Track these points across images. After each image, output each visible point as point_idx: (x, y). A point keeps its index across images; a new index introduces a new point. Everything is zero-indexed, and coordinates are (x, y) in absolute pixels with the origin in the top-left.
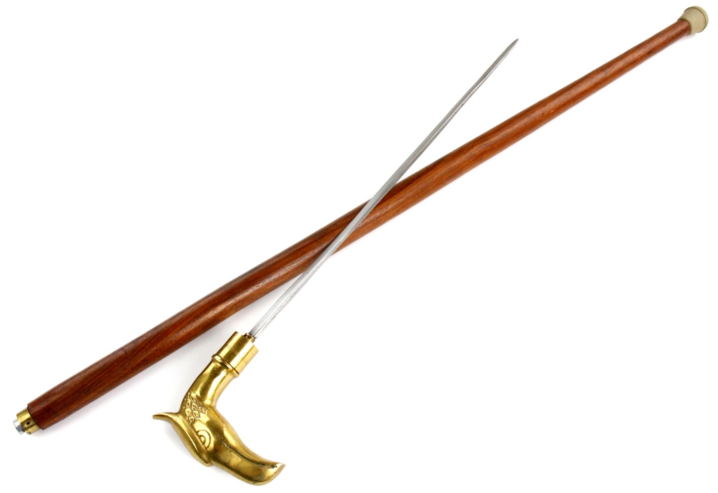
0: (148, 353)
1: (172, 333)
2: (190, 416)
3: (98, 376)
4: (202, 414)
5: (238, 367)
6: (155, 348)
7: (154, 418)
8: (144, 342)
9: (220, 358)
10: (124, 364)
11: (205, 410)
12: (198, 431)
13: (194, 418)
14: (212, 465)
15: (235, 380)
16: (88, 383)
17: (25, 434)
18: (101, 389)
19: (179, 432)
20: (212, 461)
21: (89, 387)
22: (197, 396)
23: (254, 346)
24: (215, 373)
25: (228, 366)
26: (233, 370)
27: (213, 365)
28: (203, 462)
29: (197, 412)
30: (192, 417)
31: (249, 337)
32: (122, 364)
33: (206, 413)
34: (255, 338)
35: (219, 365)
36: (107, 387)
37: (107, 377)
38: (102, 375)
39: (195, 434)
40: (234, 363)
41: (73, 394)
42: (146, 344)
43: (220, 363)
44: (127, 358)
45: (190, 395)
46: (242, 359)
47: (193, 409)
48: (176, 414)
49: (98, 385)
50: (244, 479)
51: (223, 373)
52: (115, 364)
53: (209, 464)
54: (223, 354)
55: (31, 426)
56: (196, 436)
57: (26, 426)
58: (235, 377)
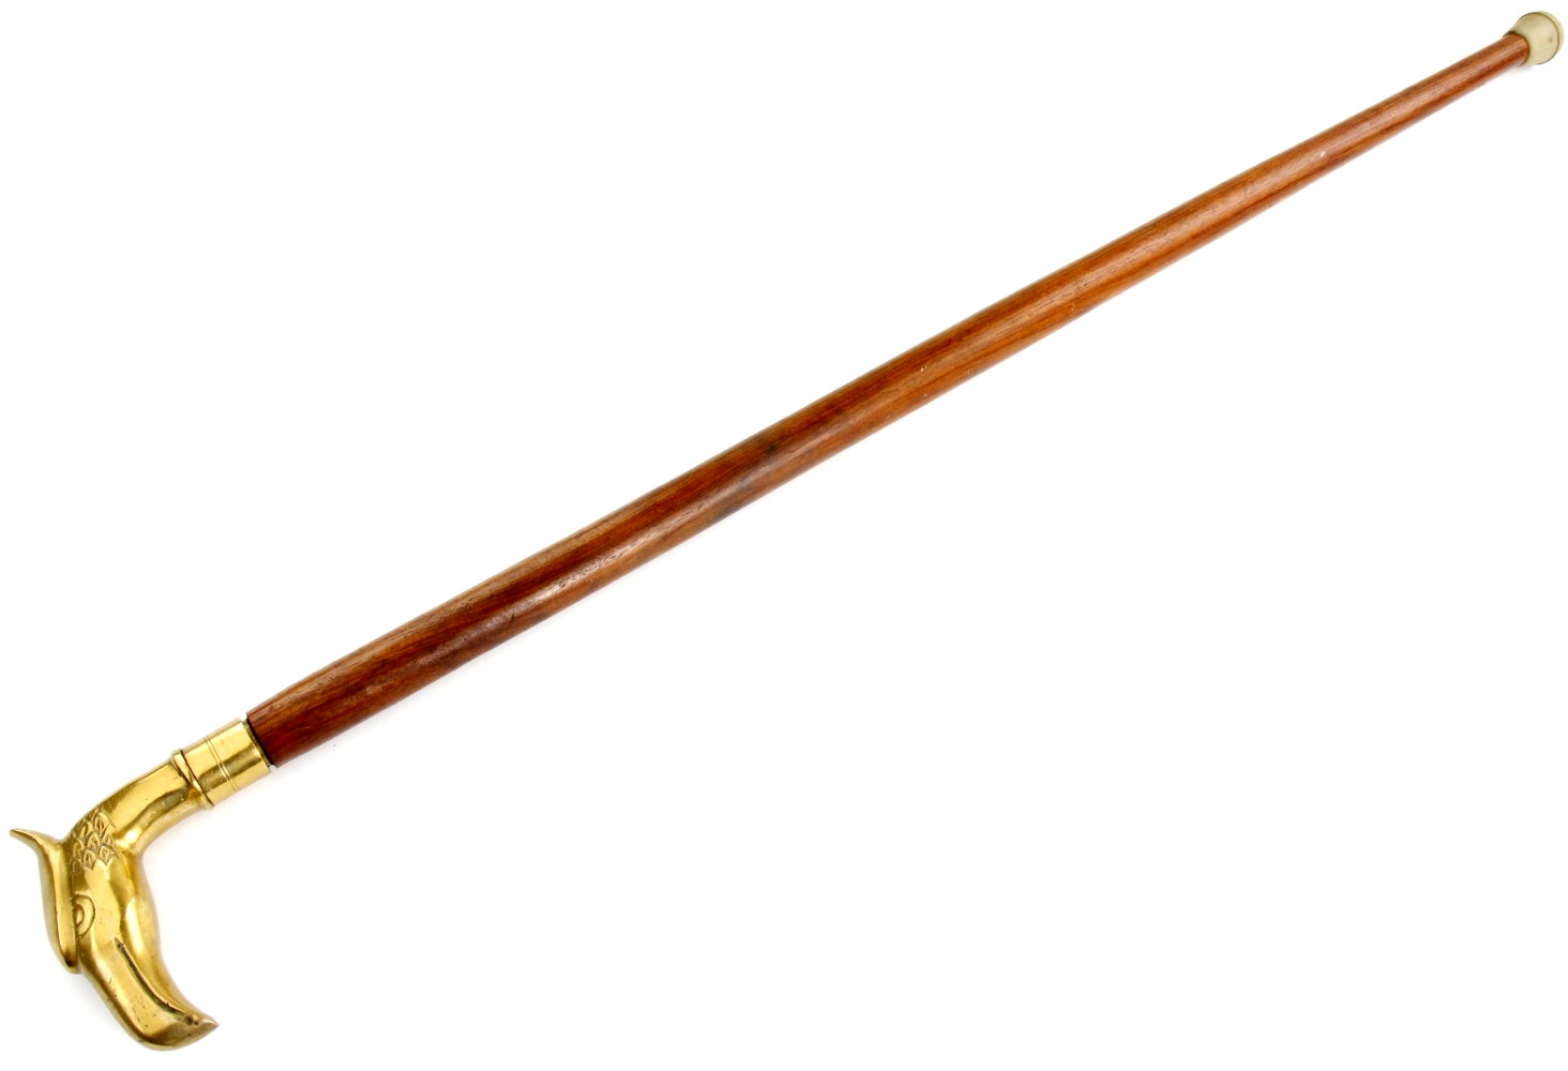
2: (77, 858)
4: (99, 863)
7: (11, 836)
11: (110, 857)
12: (78, 896)
14: (78, 972)
20: (81, 966)
29: (93, 855)
33: (109, 863)
45: (98, 816)
47: (89, 845)
48: (56, 845)
53: (73, 969)
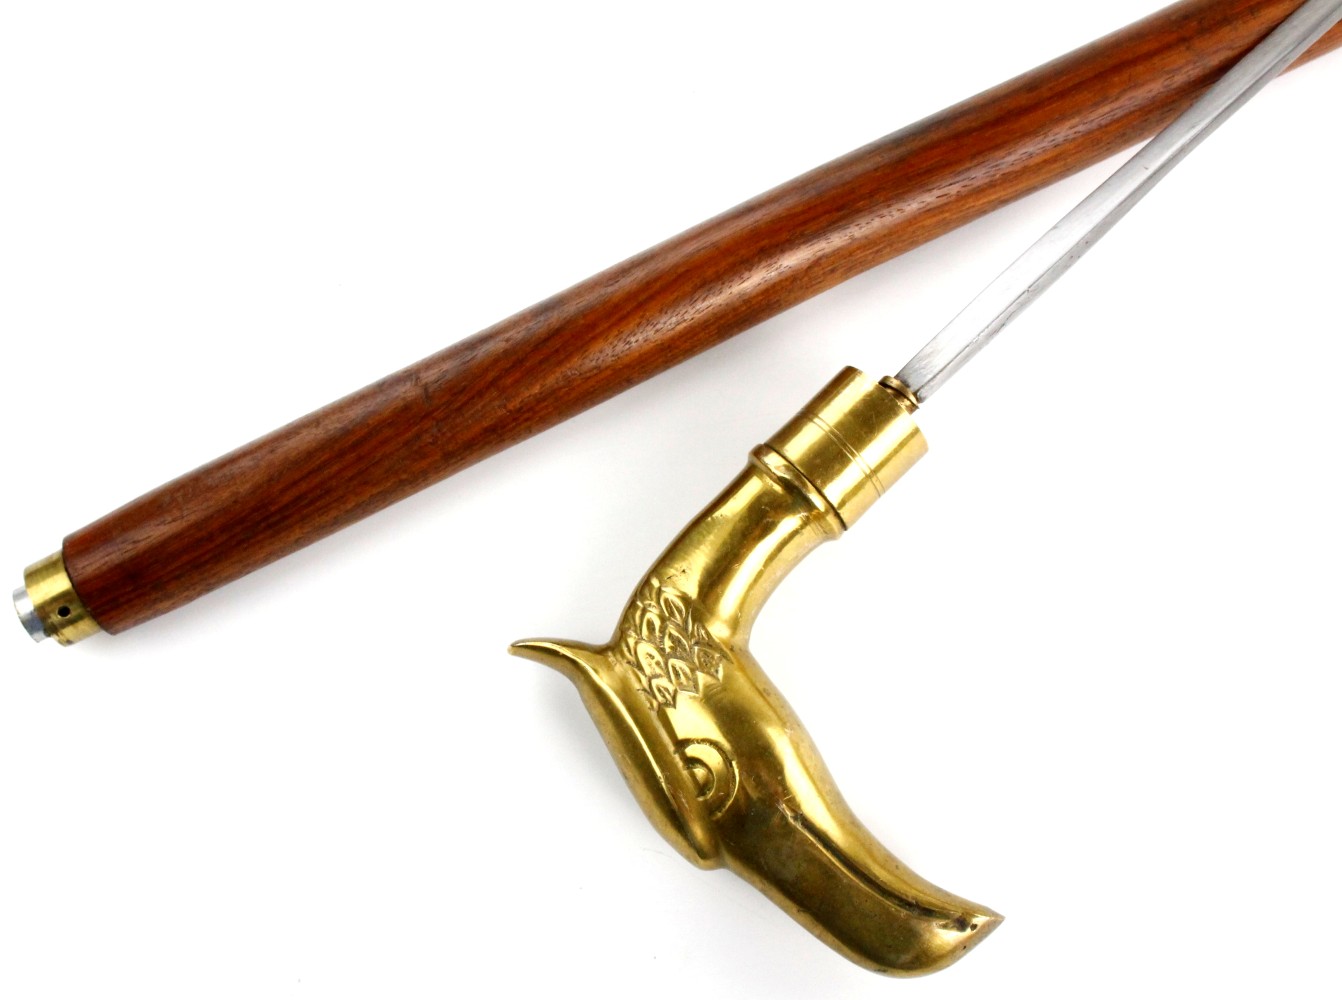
0: (511, 406)
1: (606, 339)
2: (657, 676)
3: (320, 468)
5: (848, 506)
6: (536, 389)
7: (515, 654)
8: (495, 360)
9: (784, 462)
10: (418, 436)
11: (717, 663)
12: (686, 742)
13: (671, 688)
14: (721, 865)
15: (828, 545)
16: (283, 491)
17: (51, 642)
18: (325, 518)
19: (610, 727)
20: (728, 859)
21: (286, 507)
22: (685, 598)
23: (916, 431)
24: (758, 521)
25: (814, 497)
26: (827, 512)
27: (753, 488)
28: (691, 852)
29: (686, 667)
30: (663, 682)
31: (900, 393)
32: (409, 435)
33: (720, 676)
34: (919, 400)
35: (778, 488)
36: (347, 512)
37: (351, 479)
38: (335, 468)
39: (671, 748)
40: (836, 489)
41: (223, 529)
42: (507, 372)
43: (781, 481)
44: (427, 416)
45: (659, 592)
46: (868, 477)
47: (667, 650)
48: (601, 651)
49: (318, 504)
50: (845, 949)
51: (789, 523)
52: (388, 432)
53: (712, 863)
54: (798, 448)
55: (72, 622)
56: (677, 758)
57: (56, 618)
58: (829, 535)
